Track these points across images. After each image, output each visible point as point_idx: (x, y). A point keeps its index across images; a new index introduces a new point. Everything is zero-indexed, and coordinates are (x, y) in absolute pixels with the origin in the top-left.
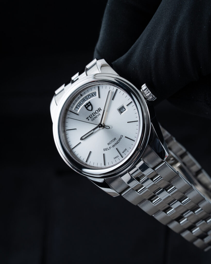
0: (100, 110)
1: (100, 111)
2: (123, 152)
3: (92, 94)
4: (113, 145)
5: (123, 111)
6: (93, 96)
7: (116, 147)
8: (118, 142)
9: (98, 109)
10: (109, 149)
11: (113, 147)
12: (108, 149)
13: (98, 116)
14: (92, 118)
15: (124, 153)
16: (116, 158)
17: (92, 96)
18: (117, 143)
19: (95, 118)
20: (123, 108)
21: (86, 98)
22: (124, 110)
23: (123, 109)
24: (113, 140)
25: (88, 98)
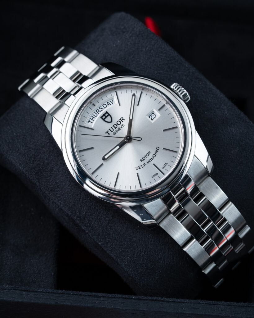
0: (123, 120)
1: (123, 122)
2: (163, 168)
3: (108, 103)
4: (148, 161)
5: (153, 118)
6: (110, 104)
7: (152, 162)
8: (154, 156)
9: (120, 119)
10: (143, 166)
11: (149, 163)
12: (141, 167)
13: (121, 128)
14: (114, 131)
15: (165, 168)
16: (154, 176)
17: (108, 105)
18: (154, 158)
19: (117, 130)
20: (153, 114)
21: (101, 108)
22: (155, 116)
23: (153, 116)
24: (148, 155)
25: (103, 107)
